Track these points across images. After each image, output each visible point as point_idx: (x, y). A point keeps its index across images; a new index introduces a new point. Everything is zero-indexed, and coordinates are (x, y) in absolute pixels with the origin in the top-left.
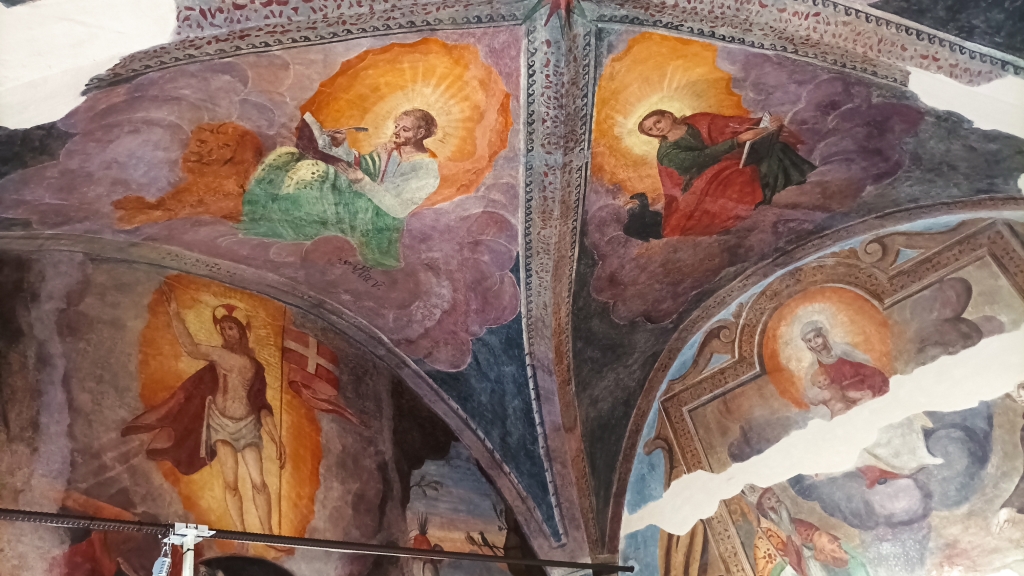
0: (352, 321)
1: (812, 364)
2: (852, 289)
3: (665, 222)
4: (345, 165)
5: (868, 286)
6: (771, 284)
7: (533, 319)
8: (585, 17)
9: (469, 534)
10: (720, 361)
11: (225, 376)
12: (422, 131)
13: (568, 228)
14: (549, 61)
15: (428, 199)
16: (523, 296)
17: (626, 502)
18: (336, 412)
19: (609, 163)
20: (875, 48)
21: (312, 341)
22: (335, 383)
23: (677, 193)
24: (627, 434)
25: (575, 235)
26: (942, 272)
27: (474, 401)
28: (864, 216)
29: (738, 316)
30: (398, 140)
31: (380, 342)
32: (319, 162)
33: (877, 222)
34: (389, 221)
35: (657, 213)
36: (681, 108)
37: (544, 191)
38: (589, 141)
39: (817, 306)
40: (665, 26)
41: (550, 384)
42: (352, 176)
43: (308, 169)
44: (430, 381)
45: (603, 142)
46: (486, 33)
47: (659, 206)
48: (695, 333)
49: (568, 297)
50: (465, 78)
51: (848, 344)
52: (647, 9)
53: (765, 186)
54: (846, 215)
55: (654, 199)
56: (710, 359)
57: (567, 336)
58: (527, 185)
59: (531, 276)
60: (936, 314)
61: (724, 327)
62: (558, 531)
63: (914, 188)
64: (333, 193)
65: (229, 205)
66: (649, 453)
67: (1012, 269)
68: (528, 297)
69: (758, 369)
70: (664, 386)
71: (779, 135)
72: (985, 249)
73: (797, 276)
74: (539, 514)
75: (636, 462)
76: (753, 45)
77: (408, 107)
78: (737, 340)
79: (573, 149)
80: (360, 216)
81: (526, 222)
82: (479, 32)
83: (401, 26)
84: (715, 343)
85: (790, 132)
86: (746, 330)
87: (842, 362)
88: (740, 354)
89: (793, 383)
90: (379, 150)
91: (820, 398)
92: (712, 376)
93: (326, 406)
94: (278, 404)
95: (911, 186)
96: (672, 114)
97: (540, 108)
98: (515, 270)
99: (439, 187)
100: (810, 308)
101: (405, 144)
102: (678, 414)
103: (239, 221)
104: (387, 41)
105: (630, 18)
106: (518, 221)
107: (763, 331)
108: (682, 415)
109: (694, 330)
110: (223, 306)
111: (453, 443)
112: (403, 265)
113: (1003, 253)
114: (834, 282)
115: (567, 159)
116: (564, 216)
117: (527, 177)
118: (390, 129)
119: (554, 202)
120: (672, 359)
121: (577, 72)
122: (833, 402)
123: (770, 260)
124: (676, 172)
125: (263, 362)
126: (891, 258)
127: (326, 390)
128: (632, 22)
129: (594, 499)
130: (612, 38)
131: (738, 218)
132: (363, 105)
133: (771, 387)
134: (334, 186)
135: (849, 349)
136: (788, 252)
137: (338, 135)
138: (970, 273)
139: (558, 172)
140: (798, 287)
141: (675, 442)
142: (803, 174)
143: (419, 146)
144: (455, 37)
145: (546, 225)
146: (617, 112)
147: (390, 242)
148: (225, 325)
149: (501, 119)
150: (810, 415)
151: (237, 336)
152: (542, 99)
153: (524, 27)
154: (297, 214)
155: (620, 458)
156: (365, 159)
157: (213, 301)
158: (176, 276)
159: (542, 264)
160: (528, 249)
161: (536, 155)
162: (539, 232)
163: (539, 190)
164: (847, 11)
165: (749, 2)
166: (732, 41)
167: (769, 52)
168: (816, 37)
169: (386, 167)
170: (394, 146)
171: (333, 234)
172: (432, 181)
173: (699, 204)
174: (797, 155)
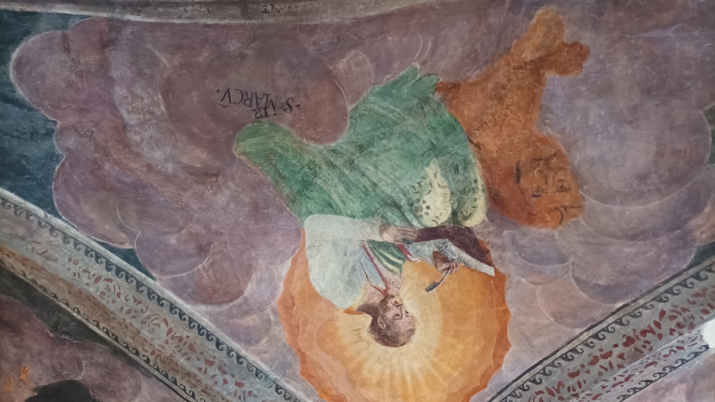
4: (410, 238)
7: (35, 226)
12: (382, 327)
13: (145, 350)
15: (306, 263)
16: (82, 237)
25: (126, 348)
30: (393, 301)
31: (133, 7)
32: (434, 225)
34: (311, 205)
37: (220, 368)
42: (392, 230)
43: (437, 209)
49: (34, 281)
58: (239, 357)
59: (108, 270)
64: (390, 197)
77: (416, 338)
80: (341, 189)
81: (191, 320)
90: (397, 277)
98: (128, 256)
99: (310, 284)
101: (384, 302)
103: (438, 88)
106: (199, 312)
112: (236, 154)
116: (170, 361)
117: (249, 366)
118: (410, 306)
119: (200, 369)
137: (445, 266)
143: (367, 309)
145: (173, 338)
149: (334, 392)
154: (396, 141)
156: (399, 258)
159: (119, 295)
160: (151, 293)
161: (269, 391)
162: (167, 323)
163: (225, 365)
169: (375, 265)
170: (390, 292)
171: (340, 141)
172: (323, 285)
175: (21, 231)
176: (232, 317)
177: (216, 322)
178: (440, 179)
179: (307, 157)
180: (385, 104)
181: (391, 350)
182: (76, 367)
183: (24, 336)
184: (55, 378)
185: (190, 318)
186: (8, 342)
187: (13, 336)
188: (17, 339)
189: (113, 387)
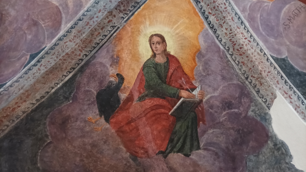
3: (117, 112)
7: (6, 92)
13: (80, 55)
16: (19, 75)
19: (126, 41)
20: (266, 73)
23: (136, 96)
25: (78, 64)
35: (118, 100)
36: (172, 48)
37: (91, 19)
38: (128, 19)
45: (132, 27)
47: (123, 96)
53: (171, 141)
55: (124, 88)
57: (8, 126)
58: (87, 11)
59: (36, 65)
68: (21, 77)
71: (197, 107)
76: (217, 37)
79: (120, 11)
81: (68, 32)
85: (203, 109)
96: (166, 46)
98: (32, 57)
106: (64, 28)
115: (114, 13)
117: (92, 6)
124: (144, 83)
131: (146, 152)
142: (192, 150)
145: (73, 40)
146: (149, 18)
159: (49, 62)
160: (52, 49)
162: (67, 42)
163: (90, 17)
164: (261, 50)
165: (229, 13)
166: (212, 28)
167: (222, 47)
168: (245, 48)
173: (139, 118)
174: (196, 130)
175: (6, 97)
176: (68, 12)
177: (70, 21)
182: (89, 93)
183: (71, 115)
184: (95, 105)
185: (66, 32)
186: (73, 124)
187: (71, 121)
188: (72, 119)
189: (100, 77)
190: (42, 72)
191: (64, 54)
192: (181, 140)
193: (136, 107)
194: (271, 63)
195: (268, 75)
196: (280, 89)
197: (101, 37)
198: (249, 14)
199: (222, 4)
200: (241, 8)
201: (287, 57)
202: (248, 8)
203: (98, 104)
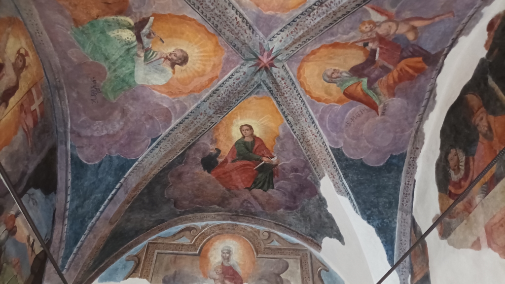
0: (63, 107)
1: (219, 262)
2: (251, 244)
3: (216, 168)
4: (142, 46)
5: (256, 246)
6: (223, 224)
7: (141, 165)
8: (261, 76)
9: (30, 235)
10: (185, 240)
11: (4, 75)
12: (180, 61)
13: (188, 140)
14: (239, 78)
15: (154, 85)
16: (146, 153)
17: (100, 276)
18: (26, 133)
19: (222, 129)
20: (322, 160)
21: (41, 98)
22: (35, 123)
23: (230, 160)
24: (126, 246)
25: (187, 145)
26: (282, 256)
27: (81, 181)
28: (271, 220)
29: (203, 228)
30: (169, 56)
31: (66, 125)
32: (135, 37)
33: (273, 225)
34: (131, 80)
35: (217, 162)
36: (257, 132)
37: (195, 119)
38: (224, 116)
39: (234, 242)
40: (277, 101)
41: (122, 196)
42: (139, 53)
43: (128, 35)
44: (69, 159)
45: (227, 121)
46: (232, 52)
47: (220, 160)
48: (182, 224)
49: (161, 167)
50: (211, 59)
51: (237, 262)
52: (278, 91)
53: (254, 183)
54: (267, 215)
55: (221, 156)
56: (181, 238)
57: (145, 183)
58: (191, 112)
59: (157, 147)
60: (272, 269)
61: (195, 229)
62: (65, 266)
63: (294, 220)
64: (125, 52)
65: (83, 17)
66: (127, 261)
67: (304, 269)
68: (148, 155)
69: (198, 252)
70: (154, 237)
71: (274, 167)
72: (300, 257)
73: (235, 227)
74: (63, 253)
75: (118, 261)
76: (293, 130)
77: (184, 49)
78: (197, 237)
79: (217, 114)
80: (124, 69)
81: (177, 125)
82: (231, 49)
83: (213, 24)
84: (187, 233)
85: (278, 169)
86: (203, 235)
87: (231, 268)
88: (194, 243)
89: (208, 265)
90: (159, 53)
91: (214, 277)
92: (177, 245)
93: (25, 127)
94: (12, 107)
95: (294, 218)
96: (253, 131)
97: (222, 91)
98: (153, 140)
99: (163, 85)
100: (232, 241)
101: (169, 59)
102: (152, 251)
103: (77, 27)
104: (204, 23)
105: (271, 89)
106: (174, 123)
107: (209, 240)
108: (153, 253)
109: (183, 222)
110: (26, 51)
111: (53, 193)
112: (114, 102)
113: (304, 262)
114: (246, 237)
115: (213, 116)
116: (191, 134)
117: (194, 109)
118: (171, 50)
119: (194, 126)
120: (166, 228)
121: (243, 90)
122: (218, 281)
123: (231, 214)
124: (236, 153)
125: (20, 86)
126: (269, 241)
127: (30, 122)
128: (270, 91)
129: (92, 262)
130: (261, 90)
131: (237, 188)
132: (173, 34)
133: (198, 262)
134: (128, 50)
135: (236, 264)
136: (239, 216)
137: (152, 35)
138: (291, 262)
139: (206, 117)
140: (232, 231)
141: (143, 262)
142: (268, 188)
143: (173, 66)
144: (223, 43)
145: (182, 132)
146: (240, 115)
147: (121, 89)
148: (20, 57)
149: (207, 82)
150: (206, 281)
151: (20, 66)
152: (225, 88)
153: (243, 61)
154: (102, 46)
155: (115, 254)
156: (151, 51)
157: (24, 44)
158: (20, 21)
159: (166, 146)
160: (167, 136)
161: (205, 105)
162: (177, 133)
163: (194, 117)
164: (323, 143)
165: (303, 116)
166: (289, 123)
167: (295, 136)
168: (311, 142)
169: (154, 61)
170: (165, 57)
171: (105, 66)
172: (163, 81)
173: (231, 171)
174: (272, 179)
175: (142, 169)
177: (178, 118)
178: (115, 32)
179: (113, 78)
180: (87, 47)
181: (190, 59)
190: (163, 153)
191: (176, 142)
192: (262, 183)
193: (230, 165)
194: (329, 152)
195: (323, 162)
196: (329, 171)
197: (203, 129)
198: (320, 115)
199: (299, 109)
200: (315, 111)
201: (342, 147)
202: (320, 110)
203: (202, 164)
